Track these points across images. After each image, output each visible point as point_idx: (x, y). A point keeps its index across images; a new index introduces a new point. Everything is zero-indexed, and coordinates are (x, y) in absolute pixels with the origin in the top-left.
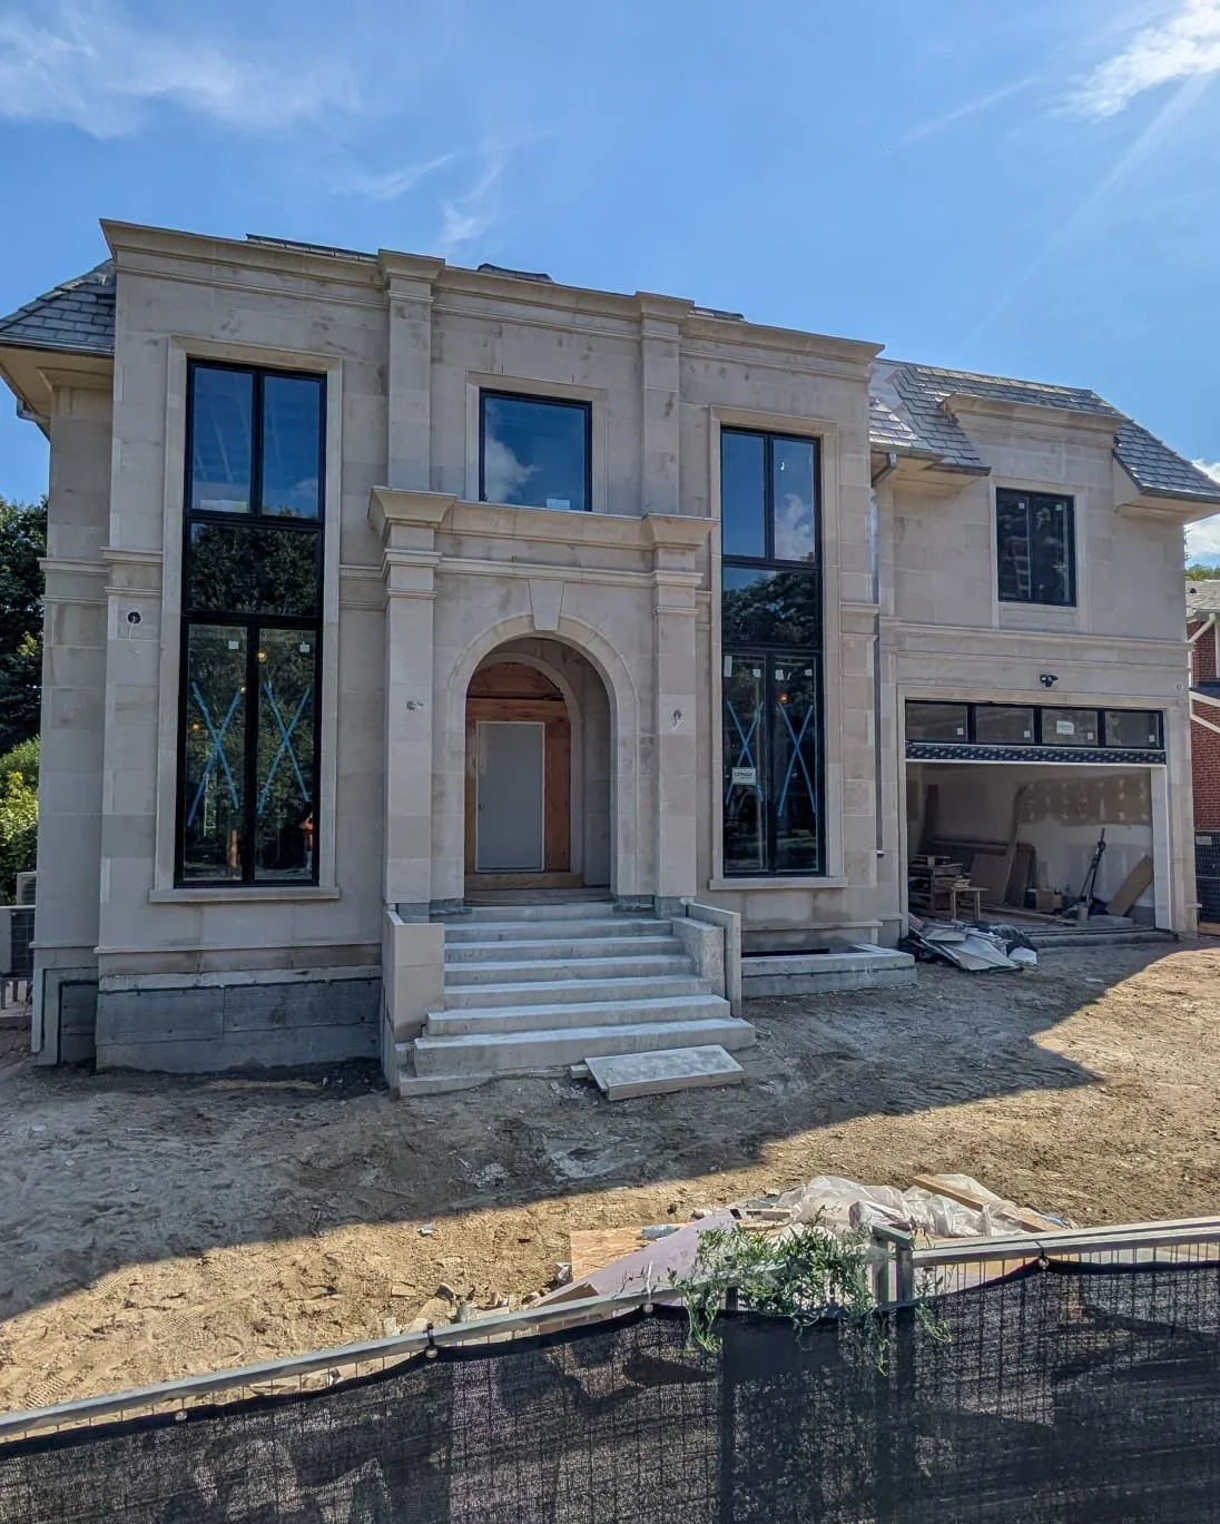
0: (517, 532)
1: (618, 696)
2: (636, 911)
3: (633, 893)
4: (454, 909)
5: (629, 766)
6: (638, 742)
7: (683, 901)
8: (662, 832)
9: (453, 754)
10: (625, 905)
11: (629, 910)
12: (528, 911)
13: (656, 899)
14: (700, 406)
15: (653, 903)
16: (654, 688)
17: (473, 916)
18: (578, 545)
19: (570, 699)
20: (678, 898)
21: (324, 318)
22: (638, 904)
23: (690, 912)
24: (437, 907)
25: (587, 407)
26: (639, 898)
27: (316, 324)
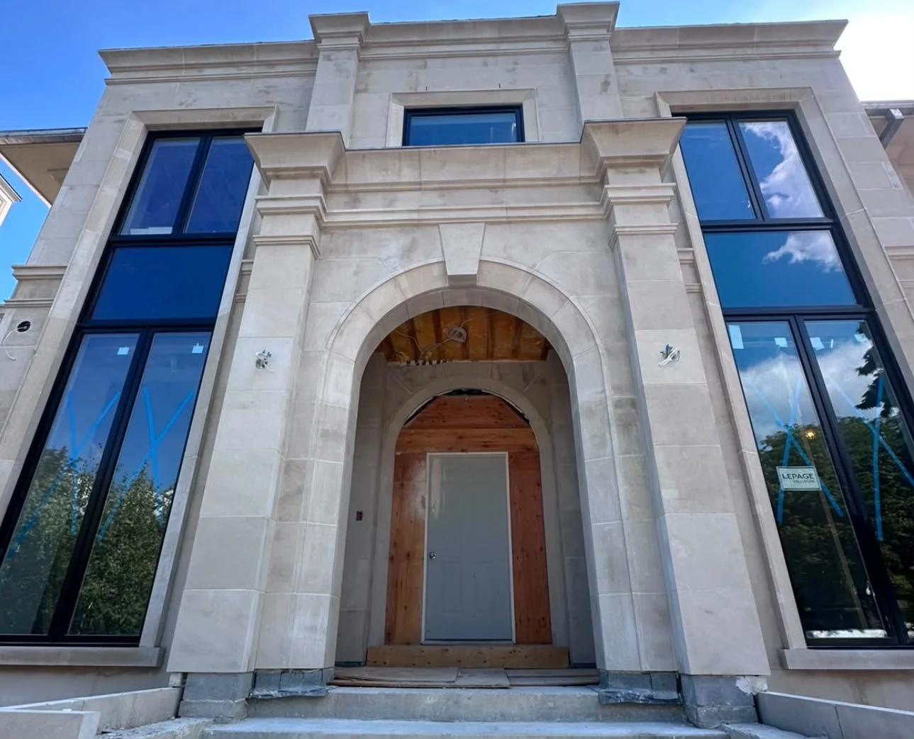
0: (424, 179)
1: (575, 350)
2: (645, 705)
3: (634, 667)
4: (298, 689)
5: (602, 445)
6: (611, 409)
7: (743, 685)
8: (674, 544)
9: (325, 435)
10: (622, 692)
11: (630, 703)
12: (430, 698)
13: (684, 680)
14: (644, 97)
15: (679, 689)
16: (626, 333)
17: (328, 706)
18: (503, 187)
19: (536, 423)
20: (733, 678)
21: (267, 87)
22: (648, 692)
23: (766, 714)
24: (269, 684)
25: (517, 111)
26: (647, 677)
27: (260, 91)
